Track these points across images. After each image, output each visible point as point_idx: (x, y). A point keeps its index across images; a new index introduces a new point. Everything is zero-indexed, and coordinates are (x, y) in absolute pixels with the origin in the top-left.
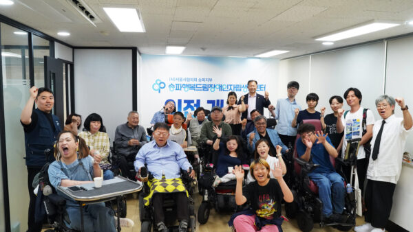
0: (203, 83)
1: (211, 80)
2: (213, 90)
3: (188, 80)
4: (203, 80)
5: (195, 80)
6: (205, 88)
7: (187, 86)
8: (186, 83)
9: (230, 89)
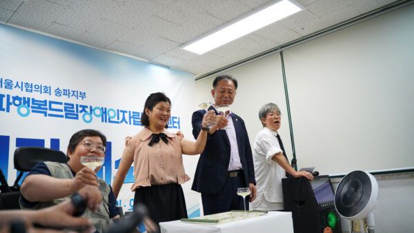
0: (64, 99)
1: (83, 95)
2: (87, 117)
3: (29, 87)
4: (66, 92)
5: (47, 90)
6: (71, 112)
7: (26, 102)
8: (15, 92)
9: (124, 119)
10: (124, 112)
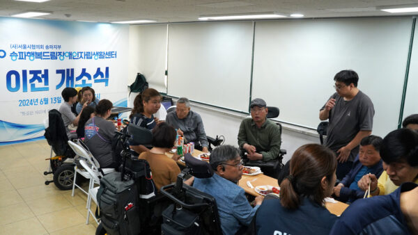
0: (50, 50)
1: (60, 47)
2: (62, 58)
3: (33, 47)
4: (51, 47)
5: (42, 47)
6: (53, 56)
7: (33, 54)
8: (28, 50)
9: (81, 57)
10: (81, 53)
